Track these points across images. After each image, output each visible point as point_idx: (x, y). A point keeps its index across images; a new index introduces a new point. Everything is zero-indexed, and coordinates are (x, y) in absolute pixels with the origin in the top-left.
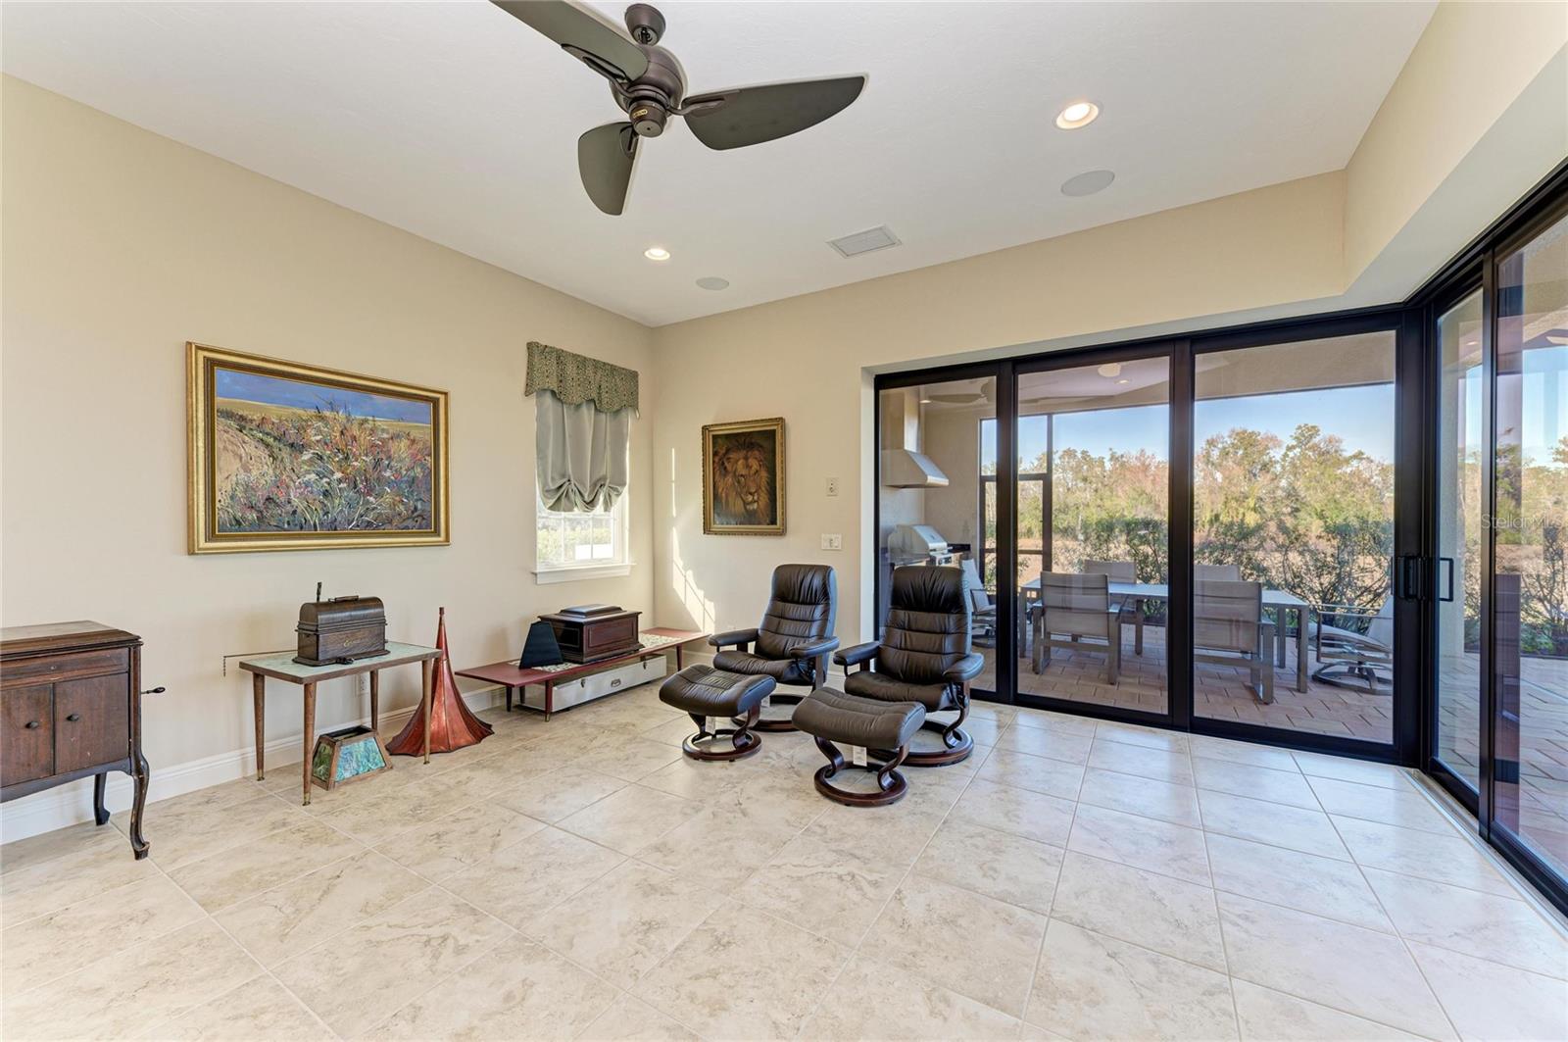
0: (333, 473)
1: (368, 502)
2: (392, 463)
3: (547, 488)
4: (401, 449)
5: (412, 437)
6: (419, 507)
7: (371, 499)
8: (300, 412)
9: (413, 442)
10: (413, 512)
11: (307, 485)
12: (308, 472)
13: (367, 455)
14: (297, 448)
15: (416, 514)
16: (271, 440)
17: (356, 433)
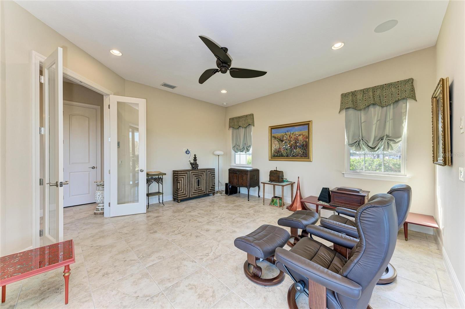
0: (288, 145)
1: (294, 151)
2: (299, 142)
3: (349, 143)
4: (300, 138)
5: (303, 135)
6: (305, 151)
7: (295, 150)
8: (283, 134)
9: (304, 136)
10: (303, 153)
11: (284, 148)
12: (284, 145)
13: (294, 141)
14: (282, 141)
15: (304, 153)
16: (279, 140)
17: (292, 136)
